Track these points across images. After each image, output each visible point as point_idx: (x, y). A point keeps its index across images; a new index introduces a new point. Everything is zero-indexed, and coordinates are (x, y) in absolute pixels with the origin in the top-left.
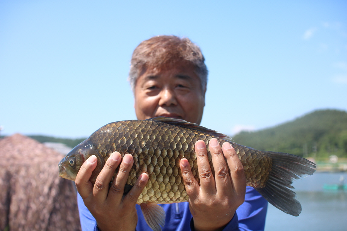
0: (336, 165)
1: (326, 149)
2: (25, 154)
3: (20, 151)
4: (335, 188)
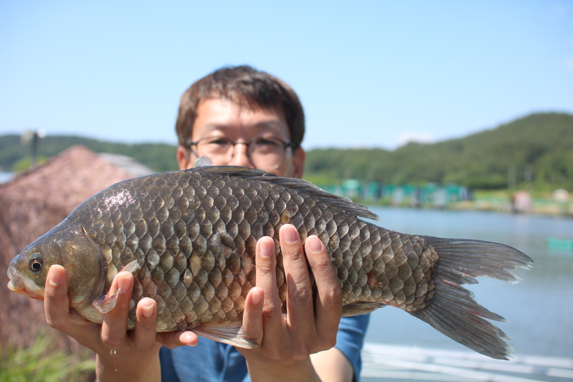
0: (566, 205)
1: (548, 178)
3: (86, 182)
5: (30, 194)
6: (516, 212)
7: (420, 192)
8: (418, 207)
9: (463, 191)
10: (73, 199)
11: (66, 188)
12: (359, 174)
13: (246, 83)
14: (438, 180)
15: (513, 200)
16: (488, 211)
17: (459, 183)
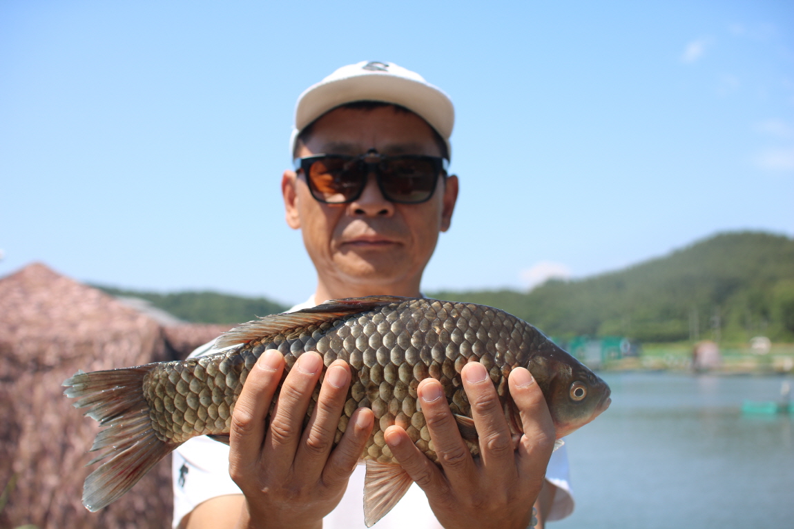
0: (767, 359)
1: (743, 323)
2: (56, 313)
3: (43, 308)
4: (771, 409)
6: (699, 371)
9: (624, 345)
10: (22, 332)
11: (13, 316)
14: (591, 332)
15: (695, 355)
16: (661, 370)
17: (621, 335)
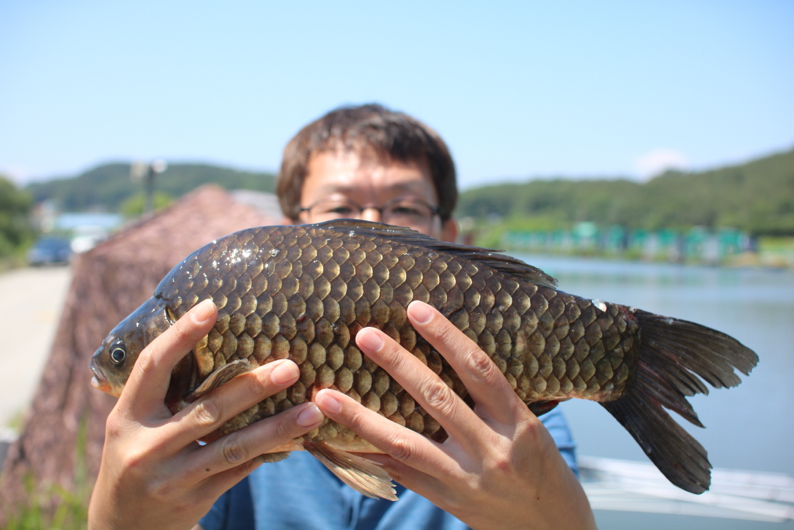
5: (146, 254)
7: (682, 241)
8: (681, 261)
9: (743, 240)
12: (597, 215)
13: (375, 127)
14: (709, 223)
16: (780, 269)
17: (738, 228)
